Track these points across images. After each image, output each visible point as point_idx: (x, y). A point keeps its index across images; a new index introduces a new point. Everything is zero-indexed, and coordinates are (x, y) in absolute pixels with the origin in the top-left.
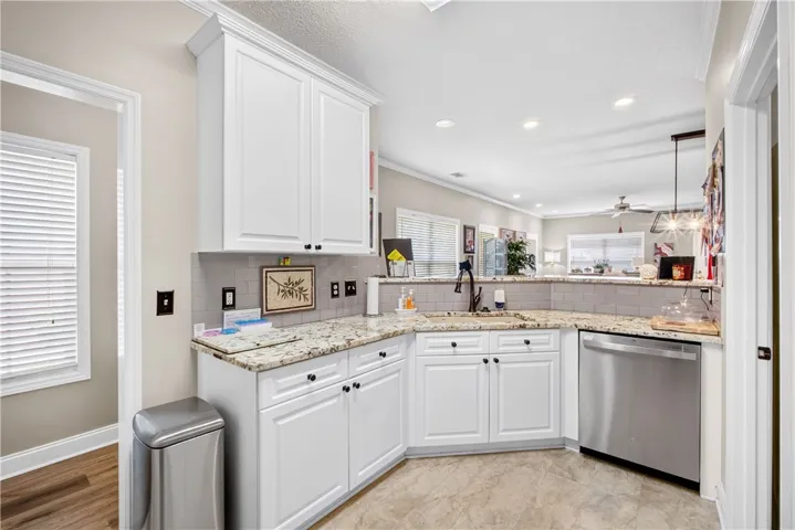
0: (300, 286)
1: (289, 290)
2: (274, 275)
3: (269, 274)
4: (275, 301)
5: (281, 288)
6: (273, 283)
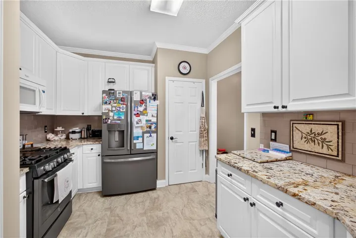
0: (323, 137)
1: (312, 138)
2: (298, 126)
3: (294, 125)
4: (299, 144)
5: (304, 135)
6: (297, 130)
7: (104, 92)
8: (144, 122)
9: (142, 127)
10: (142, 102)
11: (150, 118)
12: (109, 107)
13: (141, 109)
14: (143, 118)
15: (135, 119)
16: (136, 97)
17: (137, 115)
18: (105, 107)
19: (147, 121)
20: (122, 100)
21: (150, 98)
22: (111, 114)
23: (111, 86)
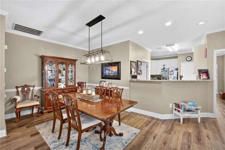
7: (161, 69)
8: (172, 77)
9: (172, 78)
10: (172, 71)
11: (175, 75)
12: (163, 73)
13: (172, 73)
14: (172, 76)
15: (170, 76)
16: (170, 70)
17: (170, 75)
18: (162, 73)
19: (173, 76)
20: (166, 71)
21: (175, 70)
22: (163, 75)
23: (164, 67)
